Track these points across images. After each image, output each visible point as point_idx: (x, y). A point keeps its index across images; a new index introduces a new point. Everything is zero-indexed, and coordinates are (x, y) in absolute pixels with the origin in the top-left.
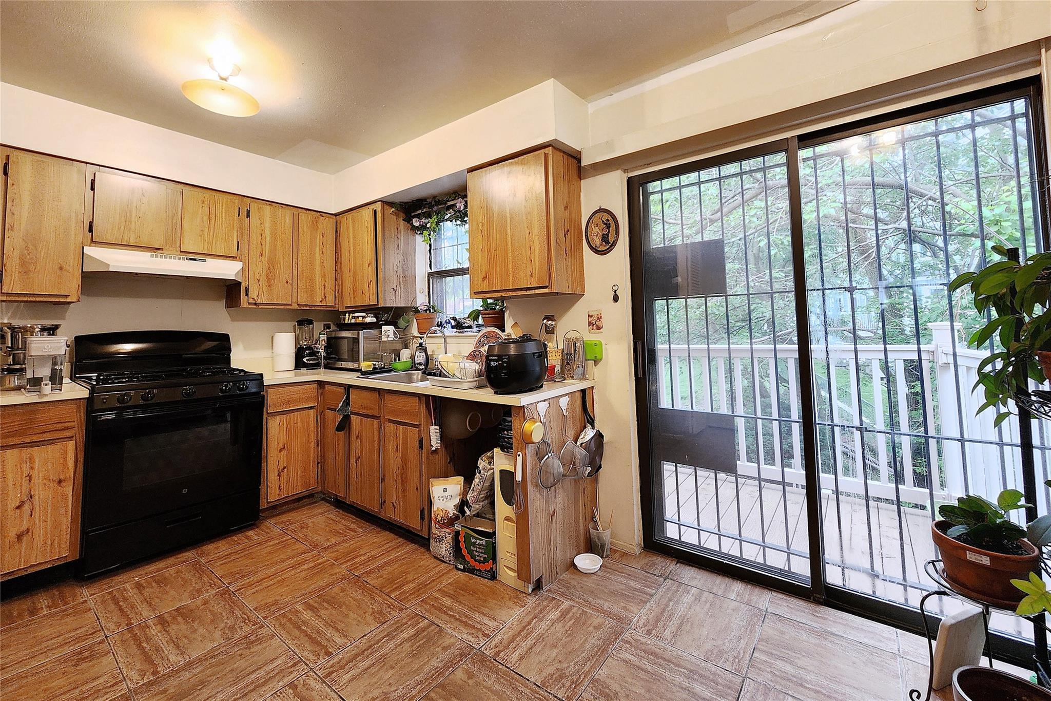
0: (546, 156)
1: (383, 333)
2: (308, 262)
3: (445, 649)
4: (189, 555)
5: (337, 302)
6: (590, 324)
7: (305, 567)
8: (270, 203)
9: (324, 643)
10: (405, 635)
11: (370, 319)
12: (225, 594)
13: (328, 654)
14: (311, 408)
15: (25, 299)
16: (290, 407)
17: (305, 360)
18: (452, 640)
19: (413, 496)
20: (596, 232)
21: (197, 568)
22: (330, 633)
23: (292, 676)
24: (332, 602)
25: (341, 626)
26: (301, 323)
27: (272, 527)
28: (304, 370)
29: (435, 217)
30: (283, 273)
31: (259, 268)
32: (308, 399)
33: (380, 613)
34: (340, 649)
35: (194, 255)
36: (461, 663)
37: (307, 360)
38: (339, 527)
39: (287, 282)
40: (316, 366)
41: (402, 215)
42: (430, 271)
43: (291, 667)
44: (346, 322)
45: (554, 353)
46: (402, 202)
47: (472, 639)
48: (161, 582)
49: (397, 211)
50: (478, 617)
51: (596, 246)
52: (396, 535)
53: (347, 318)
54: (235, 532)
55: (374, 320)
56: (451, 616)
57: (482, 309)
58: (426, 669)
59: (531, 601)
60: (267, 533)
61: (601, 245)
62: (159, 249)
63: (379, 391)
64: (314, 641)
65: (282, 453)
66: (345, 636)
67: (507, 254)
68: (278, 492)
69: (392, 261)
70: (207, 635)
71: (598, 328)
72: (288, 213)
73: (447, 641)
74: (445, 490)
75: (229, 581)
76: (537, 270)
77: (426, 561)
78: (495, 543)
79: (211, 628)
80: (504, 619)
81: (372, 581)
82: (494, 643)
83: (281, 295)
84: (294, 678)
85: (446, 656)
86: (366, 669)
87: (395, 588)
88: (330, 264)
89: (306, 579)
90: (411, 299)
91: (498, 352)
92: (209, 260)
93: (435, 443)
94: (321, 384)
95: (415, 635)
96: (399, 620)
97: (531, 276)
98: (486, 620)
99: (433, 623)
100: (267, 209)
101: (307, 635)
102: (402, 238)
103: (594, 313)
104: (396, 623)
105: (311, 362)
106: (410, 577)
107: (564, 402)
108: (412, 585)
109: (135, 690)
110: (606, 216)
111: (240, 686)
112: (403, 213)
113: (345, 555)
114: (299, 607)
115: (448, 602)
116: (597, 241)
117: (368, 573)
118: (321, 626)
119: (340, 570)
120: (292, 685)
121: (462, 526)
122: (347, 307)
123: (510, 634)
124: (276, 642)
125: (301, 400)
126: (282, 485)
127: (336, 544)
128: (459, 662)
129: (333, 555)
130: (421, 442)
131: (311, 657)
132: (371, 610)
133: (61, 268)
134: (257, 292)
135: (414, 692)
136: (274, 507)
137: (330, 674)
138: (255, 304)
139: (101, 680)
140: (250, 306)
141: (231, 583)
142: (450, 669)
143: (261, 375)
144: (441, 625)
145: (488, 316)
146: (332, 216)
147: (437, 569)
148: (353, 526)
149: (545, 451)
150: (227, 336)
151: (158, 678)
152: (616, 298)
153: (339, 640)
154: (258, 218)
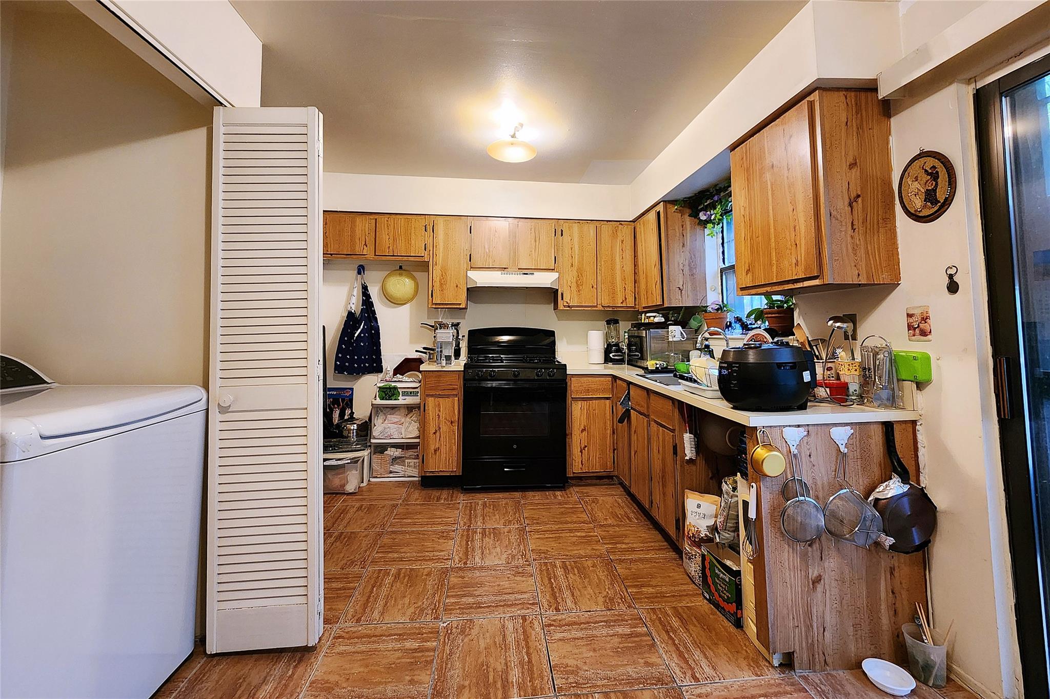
0: (811, 105)
1: (670, 333)
2: (610, 268)
3: (647, 664)
4: (517, 494)
5: (637, 303)
6: (910, 327)
7: (578, 534)
8: (578, 221)
9: (559, 600)
10: (620, 630)
11: (659, 319)
12: (522, 531)
13: (557, 610)
14: (607, 398)
15: (448, 306)
16: (589, 395)
17: (611, 355)
18: (659, 661)
19: (671, 502)
20: (916, 189)
21: (518, 507)
22: (567, 594)
23: (527, 611)
24: (582, 572)
25: (577, 593)
26: (608, 322)
27: (574, 494)
28: (610, 365)
29: (719, 207)
30: (589, 279)
31: (571, 276)
32: (604, 391)
33: (611, 600)
34: (566, 611)
35: (527, 270)
36: (654, 687)
37: (613, 356)
38: (620, 512)
39: (593, 287)
40: (620, 362)
41: (688, 211)
42: (724, 266)
43: (530, 604)
44: (643, 322)
45: (847, 366)
46: (685, 198)
47: (678, 671)
48: (495, 507)
49: (681, 208)
50: (697, 654)
51: (916, 211)
52: (664, 538)
53: (643, 318)
54: (549, 489)
55: (663, 320)
56: (671, 638)
57: (766, 307)
58: (621, 670)
59: (772, 676)
60: (568, 497)
61: (925, 207)
62: (506, 268)
63: (648, 391)
64: (553, 595)
65: (584, 433)
66: (576, 603)
67: (770, 239)
68: (581, 466)
69: (678, 259)
70: (499, 554)
71: (924, 333)
72: (592, 227)
73: (654, 659)
74: (699, 506)
75: (528, 522)
76: (803, 256)
77: (678, 575)
78: (740, 585)
79: (503, 550)
80: (725, 674)
81: (621, 569)
82: (698, 691)
83: (588, 299)
84: (528, 613)
85: (644, 671)
86: (575, 639)
87: (635, 585)
88: (629, 268)
89: (574, 544)
90: (700, 297)
91: (733, 359)
92: (537, 274)
93: (689, 452)
94: (615, 378)
95: (628, 635)
96: (623, 615)
97: (797, 264)
98: (704, 663)
99: (650, 634)
100: (576, 227)
101: (552, 587)
102: (688, 235)
103: (917, 312)
104: (620, 615)
105: (616, 358)
106: (653, 583)
107: (841, 435)
108: (651, 590)
109: (453, 568)
110: (930, 162)
111: (498, 598)
112: (689, 208)
113: (612, 537)
114: (558, 563)
115: (676, 623)
116: (917, 203)
117: (621, 561)
118: (564, 585)
119: (601, 548)
120: (524, 618)
121: (708, 551)
122: (644, 308)
123: (723, 693)
124: (531, 581)
125: (597, 391)
126: (584, 460)
127: (610, 525)
128: (653, 684)
129: (603, 533)
130: (675, 448)
131: (546, 605)
132: (605, 593)
133: (457, 286)
134: (569, 297)
135: (599, 683)
136: (580, 478)
137: (550, 625)
138: (569, 307)
139: (442, 553)
140: (565, 309)
141: (529, 524)
142: (641, 686)
143: (565, 365)
144: (656, 640)
145: (770, 315)
146: (631, 223)
147: (685, 587)
148: (631, 515)
149: (795, 492)
150: (553, 332)
151: (465, 567)
152: (953, 287)
153: (570, 603)
154: (568, 235)
